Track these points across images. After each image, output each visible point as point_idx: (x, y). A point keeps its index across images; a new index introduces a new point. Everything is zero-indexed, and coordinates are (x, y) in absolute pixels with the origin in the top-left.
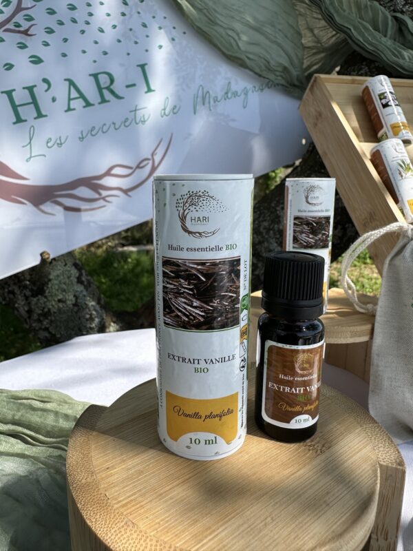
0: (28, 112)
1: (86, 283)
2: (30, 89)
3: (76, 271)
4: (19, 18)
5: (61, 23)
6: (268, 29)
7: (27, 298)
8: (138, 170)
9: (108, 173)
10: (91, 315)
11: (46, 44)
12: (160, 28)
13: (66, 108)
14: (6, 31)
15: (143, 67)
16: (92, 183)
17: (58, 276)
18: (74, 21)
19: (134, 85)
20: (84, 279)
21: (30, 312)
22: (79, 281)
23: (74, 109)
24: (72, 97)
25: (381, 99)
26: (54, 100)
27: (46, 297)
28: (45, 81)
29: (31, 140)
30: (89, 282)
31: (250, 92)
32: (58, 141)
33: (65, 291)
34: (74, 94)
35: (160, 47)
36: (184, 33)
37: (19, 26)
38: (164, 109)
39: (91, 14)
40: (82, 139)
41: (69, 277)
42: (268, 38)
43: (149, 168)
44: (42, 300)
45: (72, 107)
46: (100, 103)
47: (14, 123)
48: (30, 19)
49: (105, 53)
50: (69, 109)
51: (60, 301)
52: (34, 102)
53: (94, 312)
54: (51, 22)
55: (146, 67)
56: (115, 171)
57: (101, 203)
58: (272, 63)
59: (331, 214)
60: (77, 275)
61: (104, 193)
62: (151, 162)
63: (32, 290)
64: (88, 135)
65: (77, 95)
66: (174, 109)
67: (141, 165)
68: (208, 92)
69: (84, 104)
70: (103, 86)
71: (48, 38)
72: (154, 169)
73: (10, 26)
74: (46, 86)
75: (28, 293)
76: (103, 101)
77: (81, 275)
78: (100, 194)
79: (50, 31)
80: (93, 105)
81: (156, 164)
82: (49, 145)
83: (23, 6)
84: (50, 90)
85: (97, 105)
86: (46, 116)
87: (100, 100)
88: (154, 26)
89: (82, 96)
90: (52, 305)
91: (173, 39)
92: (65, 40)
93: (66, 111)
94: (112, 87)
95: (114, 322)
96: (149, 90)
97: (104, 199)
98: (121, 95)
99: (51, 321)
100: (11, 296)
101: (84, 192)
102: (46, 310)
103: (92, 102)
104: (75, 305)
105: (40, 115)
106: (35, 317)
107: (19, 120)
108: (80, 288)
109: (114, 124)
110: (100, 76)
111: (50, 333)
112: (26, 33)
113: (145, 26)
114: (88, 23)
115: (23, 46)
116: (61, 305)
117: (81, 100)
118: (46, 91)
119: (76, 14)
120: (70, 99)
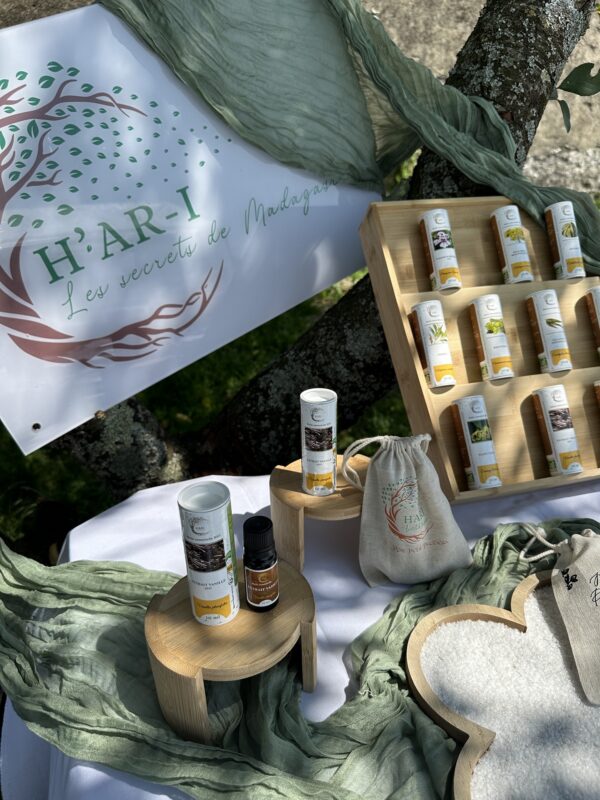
0: (64, 268)
1: (142, 420)
2: (63, 243)
3: (131, 410)
4: (42, 168)
5: (87, 162)
6: (331, 119)
7: (82, 445)
8: (188, 307)
9: (156, 316)
10: (151, 450)
11: (74, 190)
12: (200, 141)
13: (103, 255)
14: (30, 185)
15: (183, 192)
16: (138, 329)
17: (113, 421)
18: (102, 156)
19: (176, 214)
20: (140, 416)
21: (87, 456)
22: (136, 419)
23: (112, 255)
24: (108, 242)
25: (434, 239)
26: (89, 249)
27: (102, 442)
28: (79, 231)
29: (70, 296)
30: (146, 417)
31: (312, 195)
32: (99, 292)
33: (121, 433)
34: (110, 238)
35: (202, 163)
36: (230, 140)
37: (43, 176)
38: (212, 235)
39: (119, 144)
40: (123, 285)
41: (124, 419)
42: (330, 129)
43: (199, 303)
44: (99, 445)
45: (109, 253)
46: (139, 243)
47: (51, 283)
48: (52, 165)
49: (140, 185)
50: (107, 256)
51: (117, 443)
52: (70, 256)
53: (155, 448)
54: (77, 163)
55: (188, 191)
56: (163, 313)
57: (151, 347)
58: (336, 160)
59: (333, 424)
60: (133, 414)
61: (153, 337)
62: (201, 296)
63: (87, 439)
64: (130, 280)
65: (114, 239)
66: (222, 232)
67: (191, 301)
68: (261, 205)
69: (122, 247)
70: (140, 223)
71: (75, 182)
72: (205, 303)
73: (34, 178)
74: (79, 236)
75: (84, 441)
76: (143, 239)
77: (137, 412)
78: (149, 339)
79: (77, 174)
80: (132, 246)
81: (208, 297)
82: (90, 298)
83: (44, 153)
84: (84, 240)
85: (136, 245)
86: (83, 268)
87: (138, 239)
88: (193, 141)
89: (118, 238)
90: (110, 447)
91: (217, 151)
92: (95, 180)
93: (104, 259)
94: (151, 222)
95: (177, 452)
96: (193, 216)
97: (154, 343)
98: (162, 229)
99: (110, 463)
100: (67, 444)
101: (130, 339)
102: (103, 453)
103: (130, 243)
104: (135, 444)
105: (77, 268)
106: (93, 459)
107: (55, 278)
108: (137, 427)
109: (157, 262)
110: (136, 213)
111: (109, 472)
112: (51, 182)
113: (182, 142)
114: (117, 155)
115: (49, 198)
116: (118, 447)
117: (118, 243)
118: (80, 241)
119: (102, 148)
120: (106, 245)
